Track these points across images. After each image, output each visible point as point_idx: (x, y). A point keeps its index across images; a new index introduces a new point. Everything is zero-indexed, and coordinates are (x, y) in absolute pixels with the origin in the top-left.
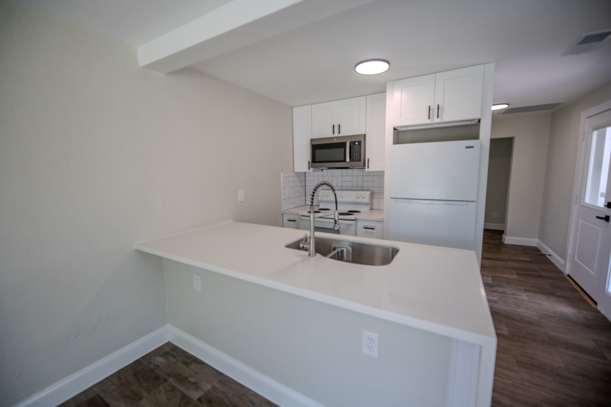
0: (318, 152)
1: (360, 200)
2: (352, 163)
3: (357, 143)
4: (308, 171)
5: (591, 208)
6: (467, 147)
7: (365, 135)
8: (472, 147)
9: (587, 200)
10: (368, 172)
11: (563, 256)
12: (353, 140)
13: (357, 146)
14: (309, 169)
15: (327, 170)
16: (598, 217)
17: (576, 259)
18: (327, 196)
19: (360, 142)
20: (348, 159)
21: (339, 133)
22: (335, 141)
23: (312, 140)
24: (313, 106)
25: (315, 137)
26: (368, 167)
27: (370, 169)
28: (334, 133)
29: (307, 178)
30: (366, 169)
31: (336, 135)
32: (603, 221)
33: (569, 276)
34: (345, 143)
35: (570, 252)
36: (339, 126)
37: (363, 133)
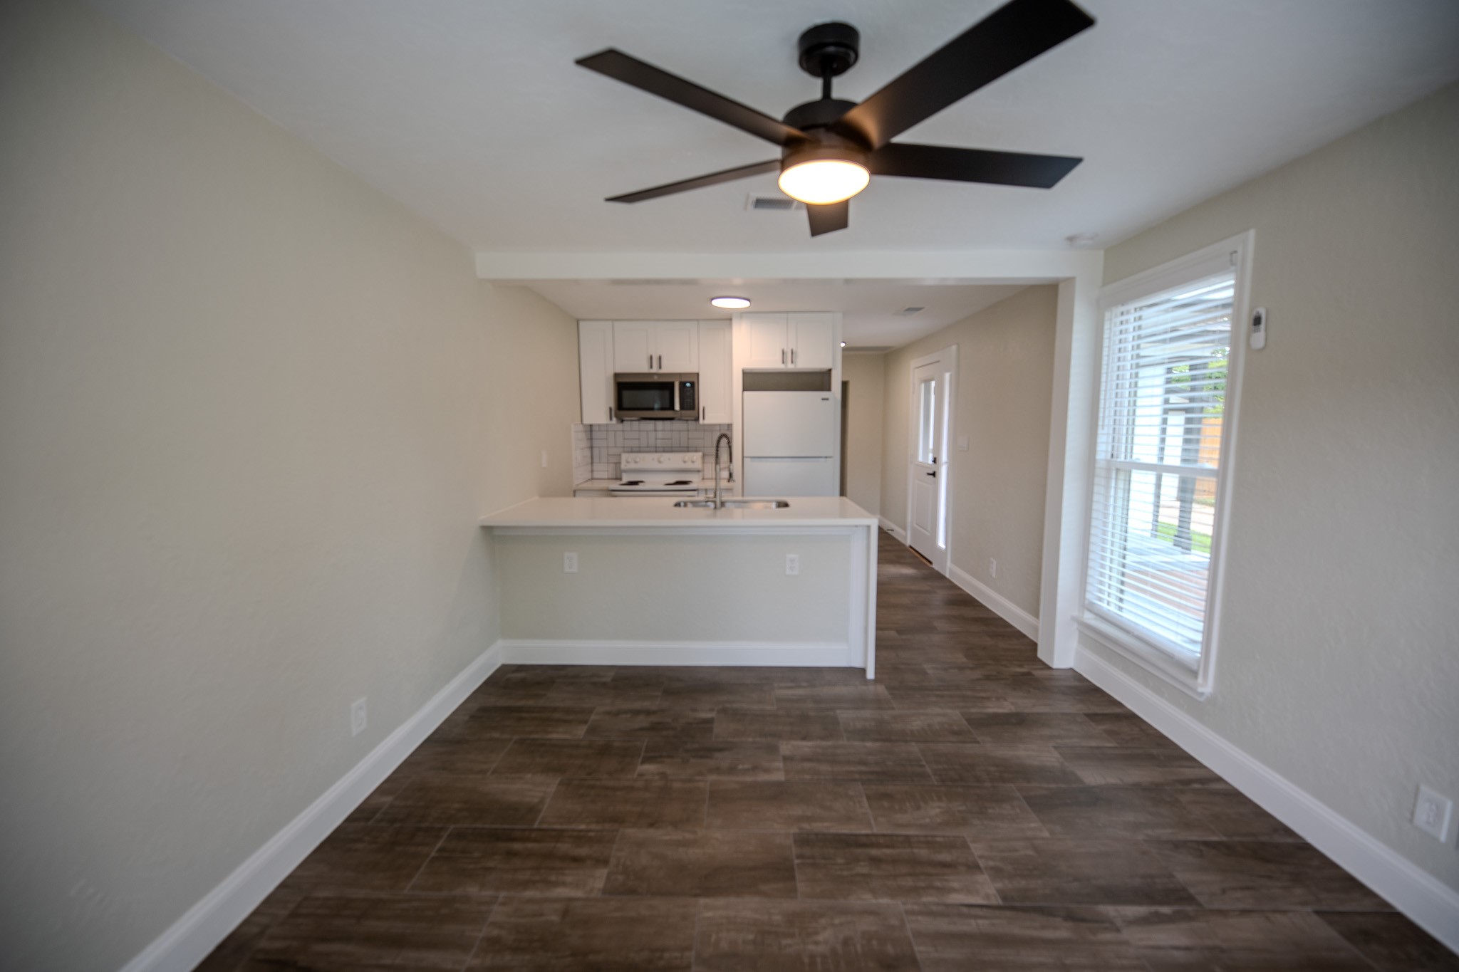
0: (626, 394)
1: (689, 466)
2: (684, 412)
3: (688, 385)
4: (609, 422)
5: (922, 466)
6: (823, 399)
7: (698, 374)
8: (827, 399)
9: (920, 459)
10: (704, 425)
11: (905, 528)
12: (684, 380)
13: (688, 389)
14: (611, 419)
15: (637, 422)
16: (928, 474)
17: (915, 525)
18: (636, 462)
19: (692, 384)
20: (677, 407)
21: (660, 367)
22: (656, 379)
23: (616, 375)
24: (616, 324)
25: (619, 370)
26: (704, 418)
27: (707, 421)
28: (651, 367)
29: (595, 435)
30: (701, 421)
31: (655, 370)
32: (931, 477)
33: (911, 547)
34: (671, 385)
35: (909, 519)
36: (660, 358)
37: (695, 370)
